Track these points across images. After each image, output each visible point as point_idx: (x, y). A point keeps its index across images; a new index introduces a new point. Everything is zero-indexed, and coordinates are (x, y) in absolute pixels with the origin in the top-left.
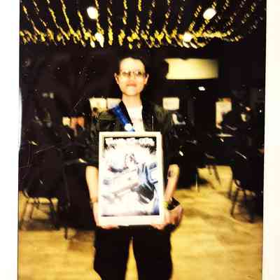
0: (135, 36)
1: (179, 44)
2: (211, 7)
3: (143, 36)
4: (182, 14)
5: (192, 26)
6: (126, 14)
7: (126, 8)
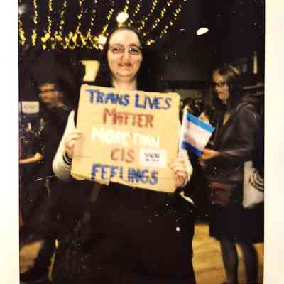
0: (47, 36)
1: (95, 46)
2: (123, 11)
3: (56, 37)
4: (95, 16)
5: (105, 28)
6: (36, 12)
7: (36, 6)
